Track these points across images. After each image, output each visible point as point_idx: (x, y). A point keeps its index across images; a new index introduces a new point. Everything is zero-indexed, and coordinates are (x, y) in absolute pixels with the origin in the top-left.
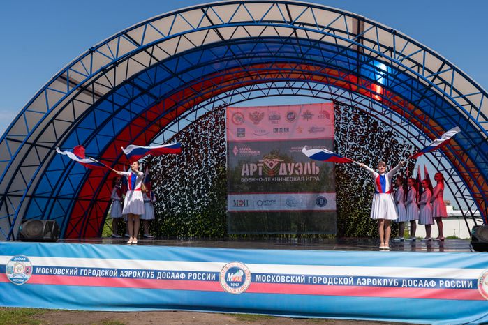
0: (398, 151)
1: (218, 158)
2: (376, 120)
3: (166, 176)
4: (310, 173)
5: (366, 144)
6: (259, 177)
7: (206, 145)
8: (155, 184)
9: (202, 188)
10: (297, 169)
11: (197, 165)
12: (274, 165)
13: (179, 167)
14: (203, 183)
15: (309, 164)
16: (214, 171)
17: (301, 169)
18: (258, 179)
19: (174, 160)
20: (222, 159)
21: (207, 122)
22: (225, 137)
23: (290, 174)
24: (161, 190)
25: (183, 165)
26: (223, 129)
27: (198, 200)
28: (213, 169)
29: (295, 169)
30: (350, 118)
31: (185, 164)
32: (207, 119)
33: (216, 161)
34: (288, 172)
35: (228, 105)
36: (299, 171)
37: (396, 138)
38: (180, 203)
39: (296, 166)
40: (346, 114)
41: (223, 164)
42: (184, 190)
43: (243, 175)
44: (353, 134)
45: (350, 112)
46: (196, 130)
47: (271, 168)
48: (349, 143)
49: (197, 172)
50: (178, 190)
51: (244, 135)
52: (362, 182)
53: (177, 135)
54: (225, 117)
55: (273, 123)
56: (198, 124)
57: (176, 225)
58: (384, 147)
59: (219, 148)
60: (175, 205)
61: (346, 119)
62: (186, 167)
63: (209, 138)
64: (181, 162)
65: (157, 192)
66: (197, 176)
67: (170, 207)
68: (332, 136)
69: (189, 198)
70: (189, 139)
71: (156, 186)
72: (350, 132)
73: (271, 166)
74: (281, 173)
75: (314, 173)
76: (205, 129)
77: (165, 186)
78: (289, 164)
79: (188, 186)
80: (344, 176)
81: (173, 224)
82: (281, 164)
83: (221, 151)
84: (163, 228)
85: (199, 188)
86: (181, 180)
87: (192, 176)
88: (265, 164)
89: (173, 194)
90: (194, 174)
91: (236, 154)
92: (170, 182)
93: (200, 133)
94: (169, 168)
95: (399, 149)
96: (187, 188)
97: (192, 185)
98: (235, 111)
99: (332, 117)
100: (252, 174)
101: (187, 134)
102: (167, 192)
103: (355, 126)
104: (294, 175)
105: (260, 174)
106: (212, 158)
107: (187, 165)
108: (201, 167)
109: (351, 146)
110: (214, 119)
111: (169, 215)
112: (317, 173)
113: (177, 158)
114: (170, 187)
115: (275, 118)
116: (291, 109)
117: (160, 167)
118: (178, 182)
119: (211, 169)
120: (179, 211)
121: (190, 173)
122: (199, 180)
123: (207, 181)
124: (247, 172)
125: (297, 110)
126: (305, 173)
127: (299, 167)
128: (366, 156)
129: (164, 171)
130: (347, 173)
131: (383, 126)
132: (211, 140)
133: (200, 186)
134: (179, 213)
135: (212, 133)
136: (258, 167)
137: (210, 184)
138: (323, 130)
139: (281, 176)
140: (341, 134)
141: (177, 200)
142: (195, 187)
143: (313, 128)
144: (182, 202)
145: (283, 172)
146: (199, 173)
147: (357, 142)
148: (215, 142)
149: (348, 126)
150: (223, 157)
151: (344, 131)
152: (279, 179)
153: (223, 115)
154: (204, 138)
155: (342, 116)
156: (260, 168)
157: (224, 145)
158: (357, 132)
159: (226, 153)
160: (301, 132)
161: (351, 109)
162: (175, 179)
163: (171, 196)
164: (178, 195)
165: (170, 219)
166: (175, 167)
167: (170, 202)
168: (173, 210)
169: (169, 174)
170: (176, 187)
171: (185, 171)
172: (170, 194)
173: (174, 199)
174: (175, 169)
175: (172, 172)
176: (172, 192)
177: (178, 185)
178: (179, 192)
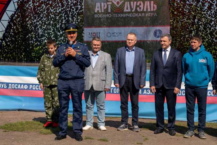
3: (36, 13)
4: (149, 10)
6: (109, 13)
8: (27, 19)
9: (64, 22)
10: (138, 6)
11: (60, 4)
12: (120, 3)
13: (46, 6)
14: (65, 19)
16: (73, 9)
17: (142, 6)
18: (108, 15)
23: (133, 11)
24: (32, 24)
25: (49, 4)
27: (61, 33)
28: (73, 7)
29: (137, 6)
31: (51, 2)
34: (132, 9)
36: (140, 8)
38: (46, 35)
39: (138, 4)
41: (81, 3)
42: (49, 24)
43: (96, 11)
47: (118, 6)
49: (60, 10)
50: (45, 24)
52: (194, 17)
60: (42, 36)
62: (51, 5)
65: (29, 25)
66: (60, 12)
67: (39, 37)
69: (54, 31)
71: (28, 21)
73: (118, 4)
74: (125, 10)
75: (152, 10)
77: (35, 21)
78: (132, 3)
79: (53, 21)
80: (180, 12)
81: (41, 52)
84: (33, 54)
85: (61, 23)
86: (47, 16)
87: (56, 12)
88: (113, 3)
89: (41, 27)
90: (58, 11)
92: (39, 17)
94: (38, 6)
96: (52, 22)
97: (56, 20)
100: (103, 11)
102: (36, 26)
104: (136, 11)
105: (109, 11)
107: (52, 4)
108: (63, 5)
111: (37, 44)
112: (155, 10)
114: (38, 21)
117: (31, 5)
118: (45, 17)
119: (71, 7)
120: (46, 41)
121: (54, 10)
122: (62, 16)
123: (68, 17)
124: (99, 9)
126: (145, 10)
127: (140, 4)
129: (35, 9)
130: (183, 9)
133: (62, 21)
136: (108, 5)
137: (70, 19)
139: (126, 13)
141: (44, 32)
142: (58, 22)
144: (48, 33)
145: (127, 9)
146: (62, 10)
152: (124, 15)
156: (109, 6)
162: (43, 15)
163: (40, 29)
164: (45, 28)
165: (38, 47)
166: (42, 5)
167: (39, 34)
168: (41, 40)
169: (38, 11)
170: (43, 21)
171: (50, 9)
172: (38, 27)
173: (42, 31)
174: (43, 7)
175: (40, 9)
176: (40, 25)
177: (45, 20)
178: (45, 26)
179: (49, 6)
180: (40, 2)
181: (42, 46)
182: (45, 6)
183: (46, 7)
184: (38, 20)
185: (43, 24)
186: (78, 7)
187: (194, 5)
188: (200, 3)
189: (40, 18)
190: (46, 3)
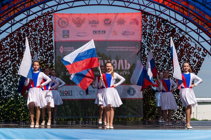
0: (190, 52)
1: (47, 55)
2: (174, 27)
4: (123, 68)
5: (165, 46)
7: (36, 44)
15: (122, 61)
19: (7, 55)
20: (50, 56)
21: (37, 25)
22: (53, 38)
25: (15, 60)
26: (51, 31)
28: (44, 65)
30: (154, 25)
31: (17, 59)
32: (37, 23)
33: (45, 58)
35: (55, 11)
37: (190, 42)
38: (13, 92)
40: (151, 22)
41: (51, 61)
42: (16, 81)
44: (157, 38)
45: (155, 21)
46: (27, 31)
48: (154, 45)
51: (68, 36)
53: (10, 35)
54: (53, 21)
55: (92, 26)
56: (29, 26)
57: (9, 110)
58: (180, 49)
59: (48, 47)
60: (8, 93)
61: (151, 26)
63: (39, 38)
64: (13, 57)
67: (4, 95)
68: (140, 40)
70: (21, 38)
72: (154, 36)
76: (35, 30)
78: (105, 61)
81: (6, 109)
82: (100, 61)
83: (49, 50)
89: (6, 84)
91: (62, 52)
92: (3, 73)
93: (30, 34)
95: (191, 50)
98: (60, 16)
99: (140, 24)
101: (19, 34)
102: (1, 82)
103: (158, 31)
106: (42, 55)
109: (154, 48)
110: (43, 23)
113: (10, 54)
114: (3, 78)
115: (94, 23)
116: (108, 16)
118: (10, 74)
120: (12, 99)
125: (112, 17)
126: (119, 68)
127: (114, 63)
128: (165, 56)
131: (180, 32)
132: (41, 40)
134: (12, 101)
135: (42, 34)
138: (133, 34)
140: (148, 38)
141: (10, 89)
143: (125, 32)
147: (158, 45)
148: (44, 42)
149: (153, 31)
150: (51, 55)
151: (150, 35)
153: (51, 19)
154: (35, 38)
155: (148, 23)
157: (52, 45)
158: (159, 37)
159: (53, 51)
160: (116, 34)
161: (155, 18)
162: (8, 72)
163: (4, 86)
164: (11, 85)
165: (3, 105)
166: (7, 61)
167: (3, 91)
168: (6, 97)
169: (3, 67)
170: (9, 78)
171: (17, 65)
172: (3, 84)
173: (8, 88)
174: (8, 63)
175: (5, 65)
176: (5, 82)
177: (11, 76)
178: (11, 83)
179: (15, 62)
180: (5, 58)
181: (8, 104)
182: (10, 62)
183: (12, 63)
184: (3, 76)
185: (9, 81)
186: (48, 65)
187: (161, 65)
188: (167, 63)
189: (5, 74)
190: (12, 59)
